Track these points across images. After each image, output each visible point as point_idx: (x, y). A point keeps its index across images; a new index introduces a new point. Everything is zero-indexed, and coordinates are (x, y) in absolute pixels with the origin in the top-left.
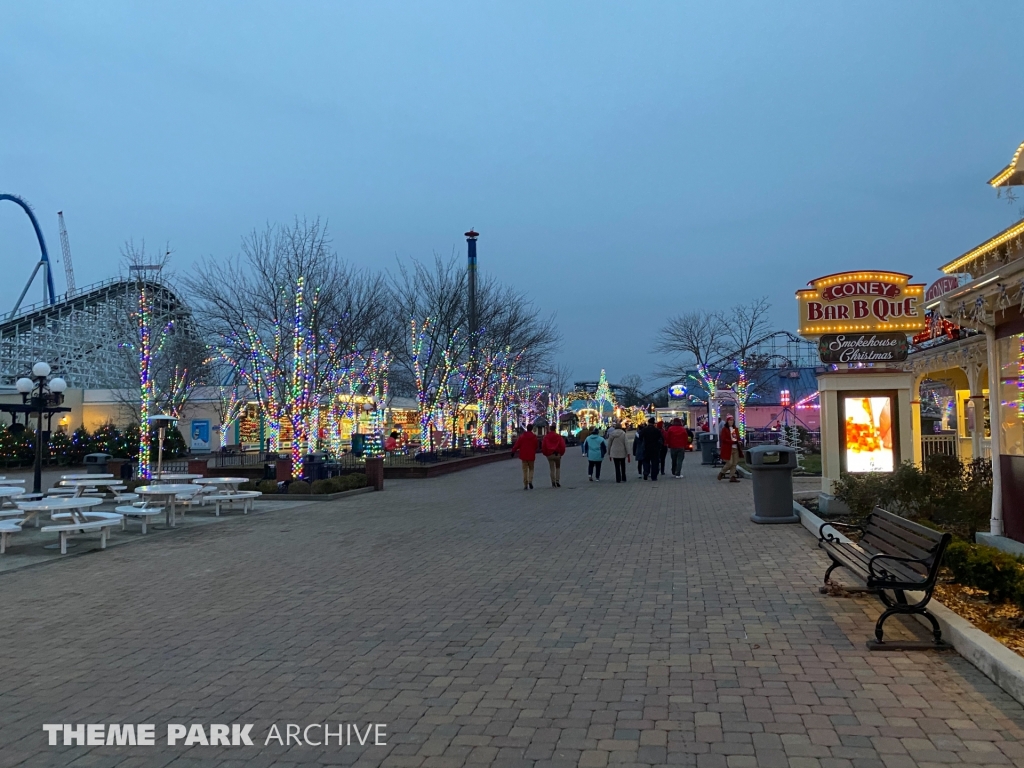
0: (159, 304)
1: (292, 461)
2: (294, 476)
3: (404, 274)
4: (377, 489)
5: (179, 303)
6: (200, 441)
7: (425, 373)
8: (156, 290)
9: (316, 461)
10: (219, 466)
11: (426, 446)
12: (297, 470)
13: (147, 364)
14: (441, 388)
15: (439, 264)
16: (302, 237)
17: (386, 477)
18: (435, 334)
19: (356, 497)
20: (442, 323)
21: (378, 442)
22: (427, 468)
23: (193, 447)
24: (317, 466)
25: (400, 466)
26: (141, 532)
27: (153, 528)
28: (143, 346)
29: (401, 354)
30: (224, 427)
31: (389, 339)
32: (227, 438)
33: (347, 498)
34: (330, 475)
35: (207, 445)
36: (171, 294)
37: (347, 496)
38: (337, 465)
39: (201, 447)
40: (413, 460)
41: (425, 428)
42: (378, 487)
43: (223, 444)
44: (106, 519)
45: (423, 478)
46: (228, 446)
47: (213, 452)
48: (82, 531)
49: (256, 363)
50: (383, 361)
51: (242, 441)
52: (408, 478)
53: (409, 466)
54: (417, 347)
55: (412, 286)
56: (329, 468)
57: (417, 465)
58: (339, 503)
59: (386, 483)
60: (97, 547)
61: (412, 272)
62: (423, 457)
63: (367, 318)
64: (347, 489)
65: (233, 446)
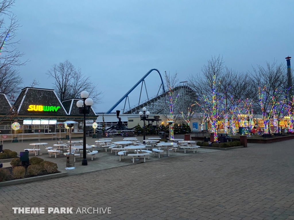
0: (187, 91)
1: (214, 136)
2: (215, 141)
3: (255, 71)
4: (244, 147)
5: (192, 90)
6: (195, 128)
7: (265, 105)
8: (186, 88)
9: (223, 136)
10: (196, 136)
11: (266, 131)
12: (216, 139)
13: (172, 106)
14: (272, 110)
15: (268, 65)
16: (215, 62)
17: (248, 142)
18: (268, 91)
19: (235, 149)
20: (271, 87)
21: (247, 130)
22: (266, 140)
23: (193, 130)
24: (223, 138)
25: (255, 139)
26: (158, 157)
27: (163, 156)
28: (170, 101)
29: (256, 100)
30: (202, 125)
31: (252, 95)
32: (203, 128)
33: (232, 150)
34: (228, 141)
35: (197, 130)
36: (190, 89)
37: (233, 149)
38: (230, 138)
39: (195, 130)
40: (261, 136)
41: (266, 125)
42: (245, 146)
43: (202, 129)
44: (147, 153)
45: (265, 143)
46: (203, 130)
47: (199, 132)
48: (139, 156)
49: (206, 105)
50: (250, 102)
51: (208, 128)
52: (259, 143)
53: (259, 139)
54: (262, 96)
55: (258, 75)
56: (228, 139)
57: (262, 138)
58: (227, 152)
59: (248, 144)
60: (143, 161)
61: (258, 70)
62: (265, 136)
63: (244, 88)
64: (233, 146)
65: (205, 130)
